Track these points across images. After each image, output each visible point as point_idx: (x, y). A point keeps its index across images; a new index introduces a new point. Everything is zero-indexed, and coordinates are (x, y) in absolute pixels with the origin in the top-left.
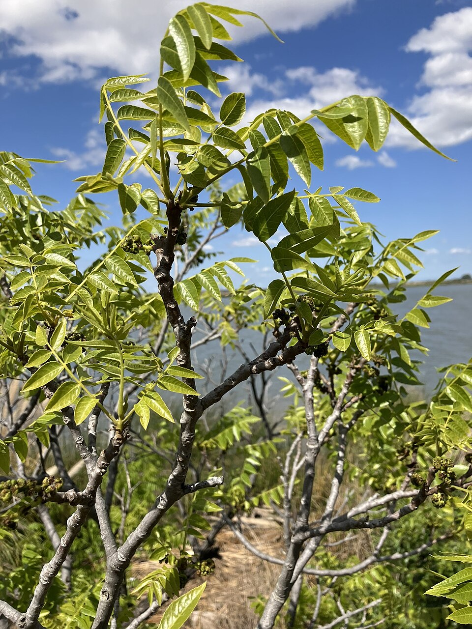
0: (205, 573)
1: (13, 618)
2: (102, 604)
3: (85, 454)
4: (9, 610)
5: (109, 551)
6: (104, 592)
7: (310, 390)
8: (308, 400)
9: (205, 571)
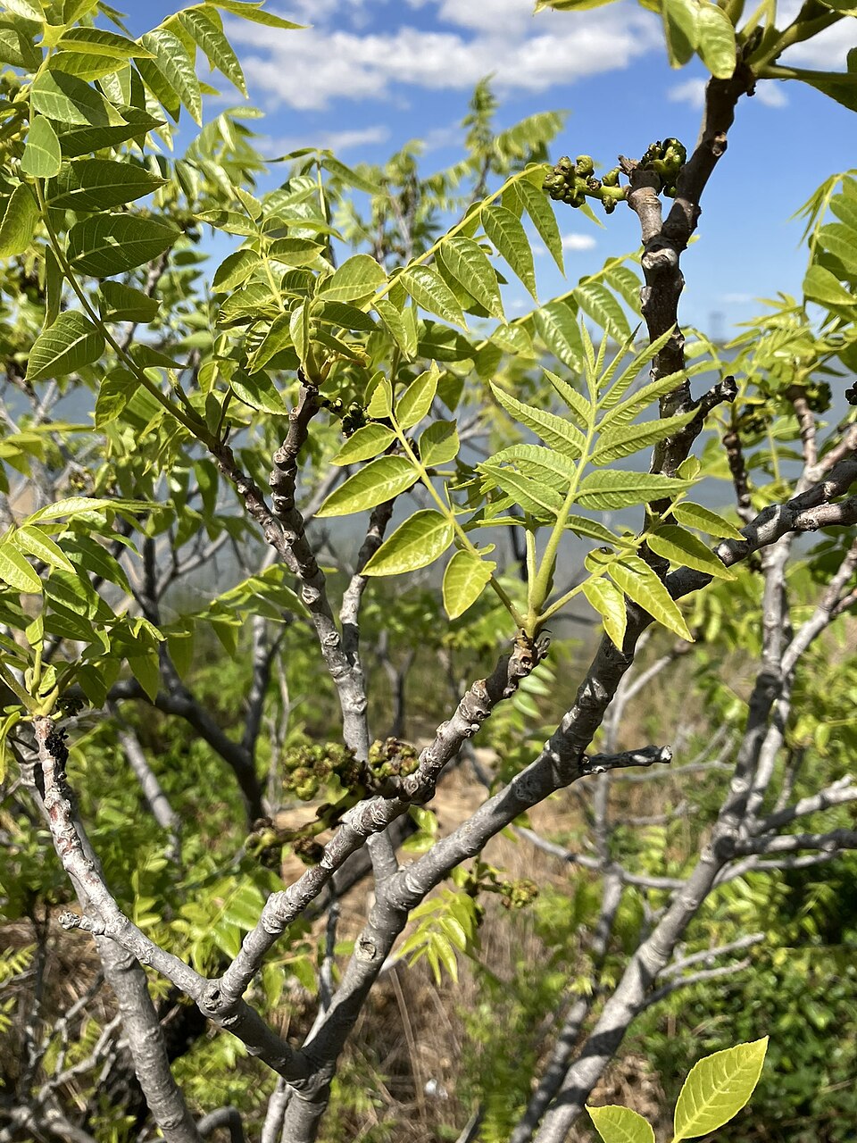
0: (520, 903)
1: (193, 991)
2: (360, 966)
3: (340, 668)
4: (185, 973)
5: (383, 869)
6: (364, 944)
7: (780, 566)
8: (773, 585)
9: (519, 900)
